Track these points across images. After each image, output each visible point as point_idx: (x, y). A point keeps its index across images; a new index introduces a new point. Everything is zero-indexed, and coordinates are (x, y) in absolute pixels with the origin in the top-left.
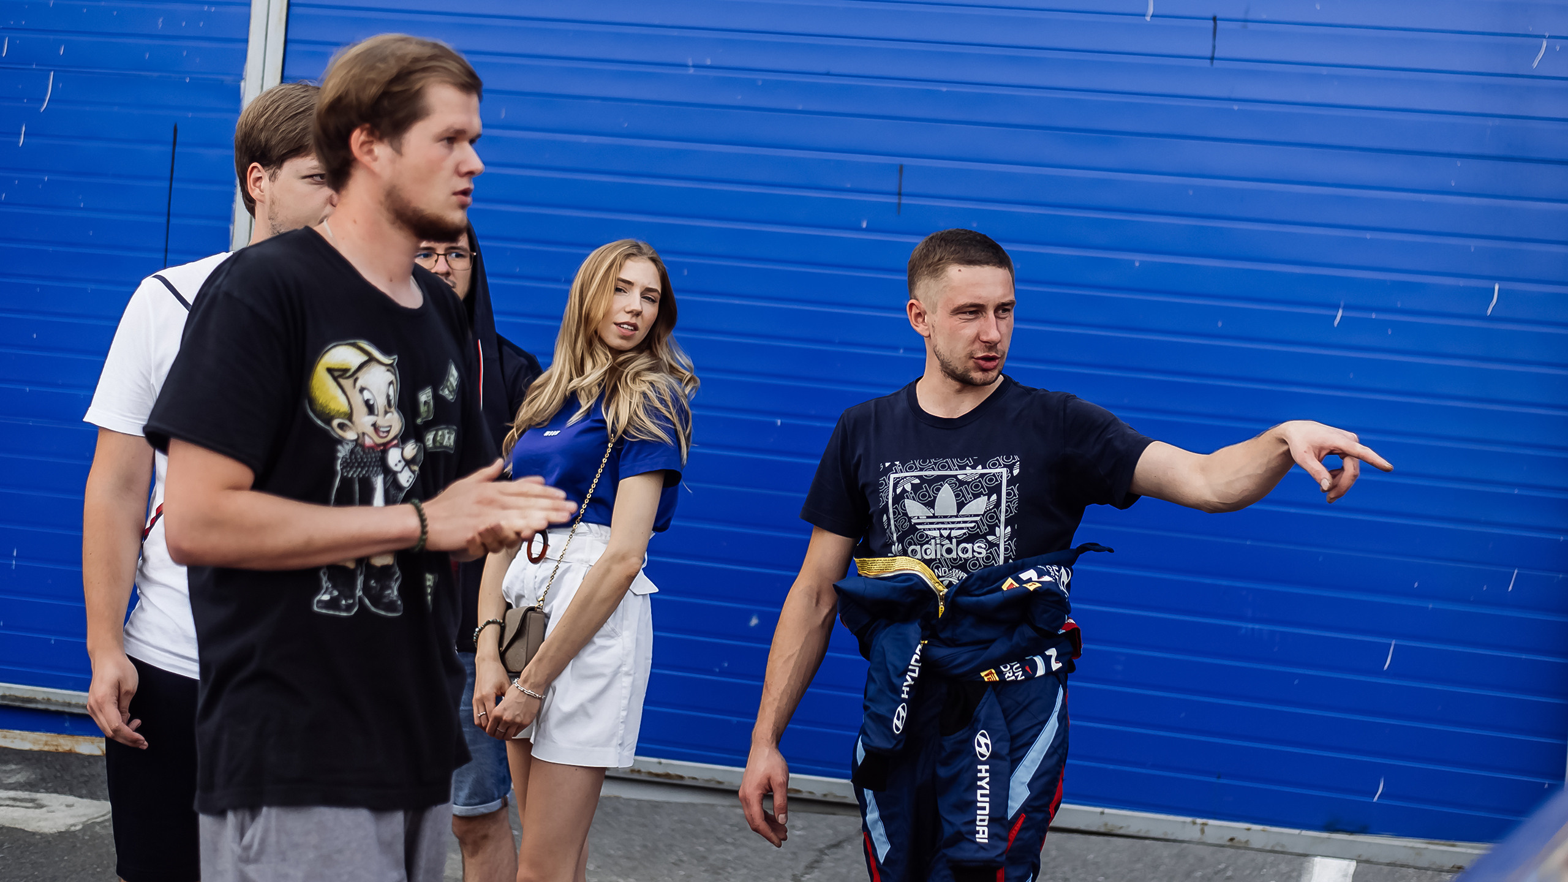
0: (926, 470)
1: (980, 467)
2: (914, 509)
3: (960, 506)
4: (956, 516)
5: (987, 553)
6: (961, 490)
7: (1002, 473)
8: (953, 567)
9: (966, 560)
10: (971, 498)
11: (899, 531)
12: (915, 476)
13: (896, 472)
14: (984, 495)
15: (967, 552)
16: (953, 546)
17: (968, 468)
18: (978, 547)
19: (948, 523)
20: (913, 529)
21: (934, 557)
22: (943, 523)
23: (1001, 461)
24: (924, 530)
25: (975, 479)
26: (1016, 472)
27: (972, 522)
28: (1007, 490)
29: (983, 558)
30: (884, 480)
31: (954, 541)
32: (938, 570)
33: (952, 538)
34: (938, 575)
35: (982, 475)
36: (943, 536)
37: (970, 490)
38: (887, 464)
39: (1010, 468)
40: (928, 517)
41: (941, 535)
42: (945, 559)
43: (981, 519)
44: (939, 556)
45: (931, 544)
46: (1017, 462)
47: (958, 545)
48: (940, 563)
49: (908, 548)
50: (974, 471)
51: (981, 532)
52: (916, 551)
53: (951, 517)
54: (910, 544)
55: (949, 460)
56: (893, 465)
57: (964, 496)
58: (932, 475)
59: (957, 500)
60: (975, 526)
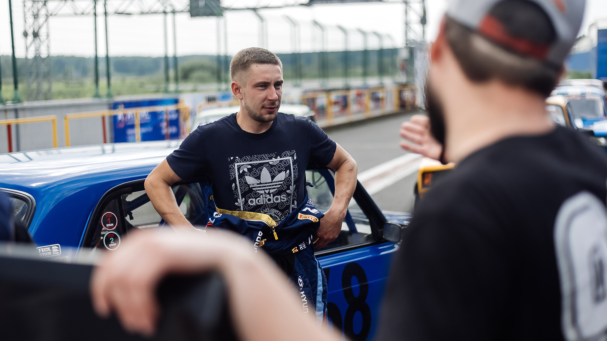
0: (253, 161)
1: (279, 157)
2: (250, 180)
3: (273, 177)
4: (271, 183)
5: (287, 199)
6: (272, 170)
7: (289, 159)
8: (271, 208)
9: (278, 204)
10: (277, 173)
11: (243, 192)
12: (248, 164)
13: (238, 162)
14: (283, 171)
15: (278, 199)
16: (271, 198)
17: (273, 158)
18: (283, 197)
19: (268, 186)
20: (251, 190)
21: (262, 204)
22: (265, 186)
23: (288, 153)
24: (256, 190)
25: (278, 164)
26: (295, 158)
27: (279, 184)
28: (293, 167)
29: (285, 201)
30: (232, 166)
31: (272, 195)
32: (265, 210)
33: (271, 193)
34: (265, 212)
35: (281, 161)
36: (266, 193)
37: (276, 169)
38: (232, 158)
39: (292, 156)
40: (258, 184)
41: (265, 193)
42: (267, 204)
43: (283, 183)
44: (265, 203)
45: (260, 197)
46: (294, 153)
47: (273, 197)
48: (265, 206)
49: (248, 200)
50: (276, 160)
51: (284, 189)
52: (253, 201)
53: (269, 183)
54: (250, 198)
55: (263, 155)
56: (235, 158)
57: (274, 172)
58: (257, 163)
59: (271, 175)
60: (281, 186)
